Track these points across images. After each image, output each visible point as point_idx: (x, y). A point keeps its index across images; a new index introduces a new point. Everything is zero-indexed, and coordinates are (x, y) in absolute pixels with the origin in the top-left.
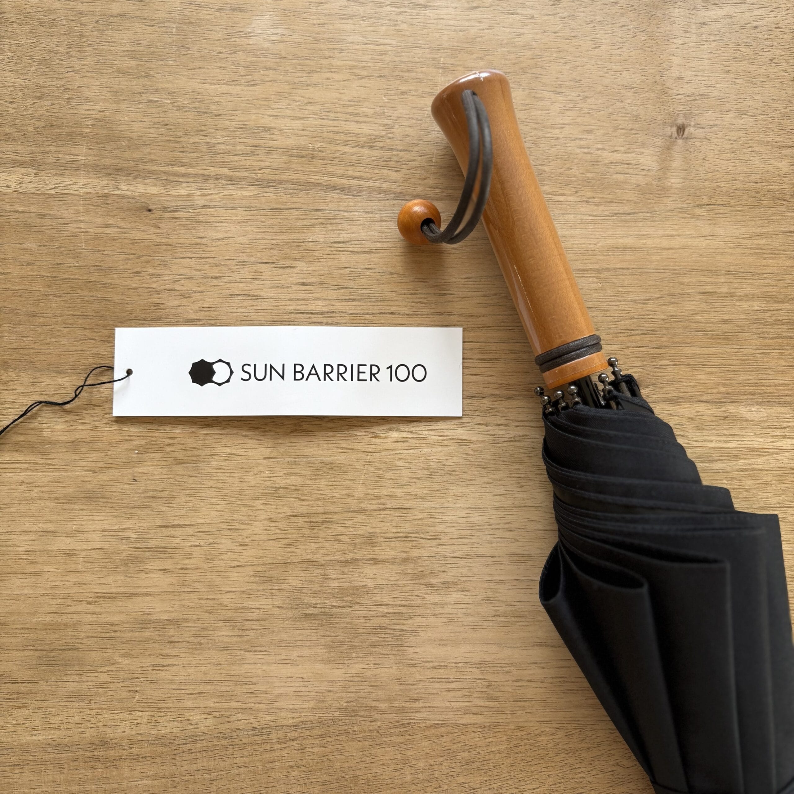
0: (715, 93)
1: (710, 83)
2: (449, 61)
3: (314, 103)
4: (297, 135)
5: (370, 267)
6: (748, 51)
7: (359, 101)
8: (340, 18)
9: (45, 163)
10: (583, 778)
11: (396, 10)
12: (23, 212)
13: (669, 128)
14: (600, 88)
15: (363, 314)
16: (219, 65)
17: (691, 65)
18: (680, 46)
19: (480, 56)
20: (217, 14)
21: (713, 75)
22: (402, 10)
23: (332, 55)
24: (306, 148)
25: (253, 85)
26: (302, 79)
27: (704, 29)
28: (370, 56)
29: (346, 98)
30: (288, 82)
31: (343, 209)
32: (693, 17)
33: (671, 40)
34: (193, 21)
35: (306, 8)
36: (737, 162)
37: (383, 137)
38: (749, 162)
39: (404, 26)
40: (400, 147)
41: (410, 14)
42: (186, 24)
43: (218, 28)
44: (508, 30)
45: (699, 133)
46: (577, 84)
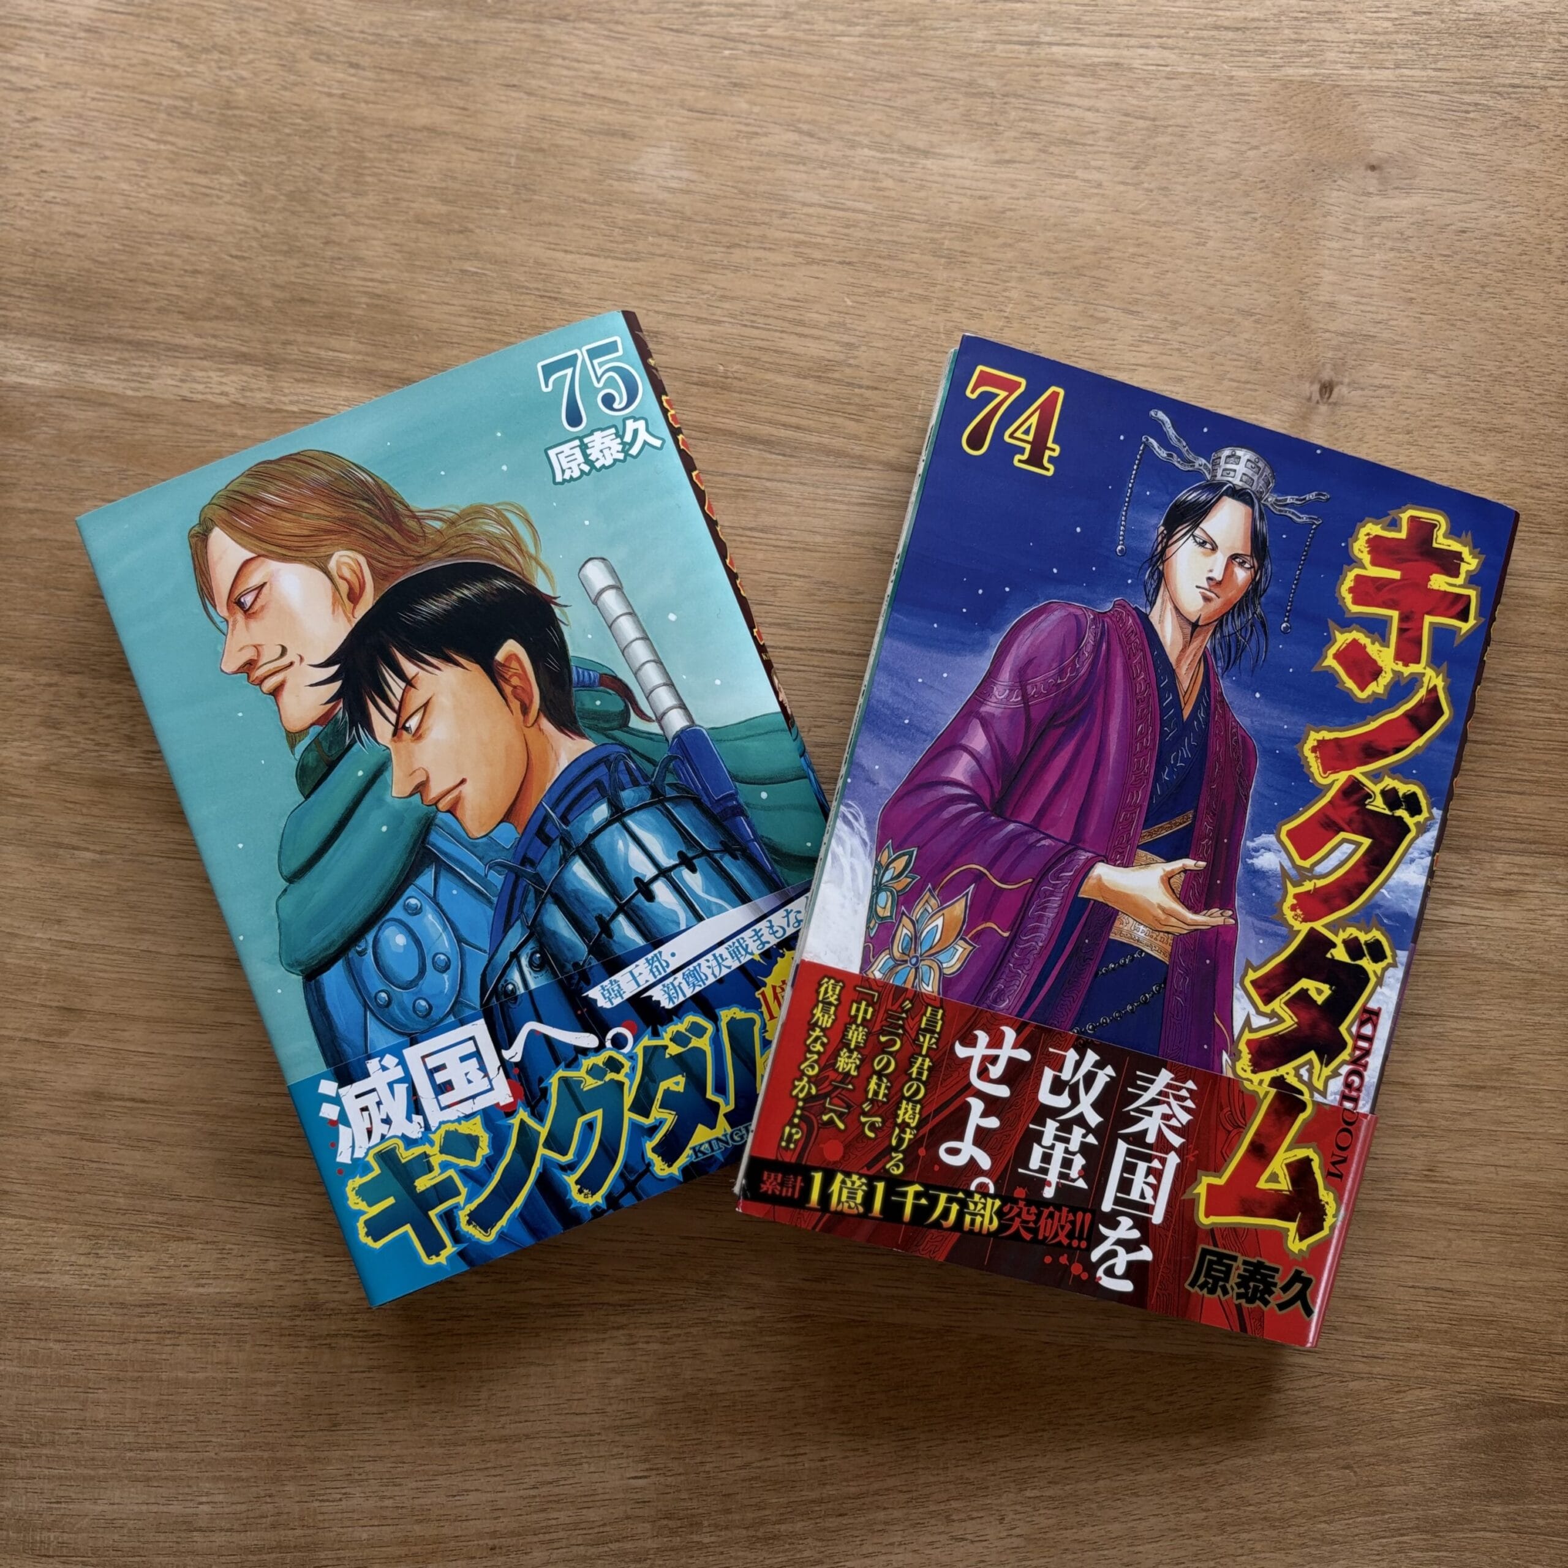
0: (1386, 335)
1: (1380, 317)
2: (958, 246)
3: (732, 298)
4: (701, 349)
5: (801, 572)
6: (1446, 269)
7: (806, 301)
8: (786, 161)
9: (285, 360)
10: (1081, 1425)
11: (878, 155)
12: (244, 437)
13: (1307, 385)
14: (1201, 310)
15: (786, 648)
16: (580, 221)
17: (1353, 285)
18: (1337, 253)
19: (1010, 241)
20: (586, 138)
21: (1386, 304)
22: (888, 156)
23: (767, 220)
24: (713, 371)
25: (635, 260)
26: (714, 257)
27: (1377, 229)
28: (829, 228)
29: (784, 295)
30: (692, 260)
31: (765, 475)
32: (1361, 206)
33: (1322, 242)
34: (545, 146)
35: (730, 139)
36: (1413, 449)
37: (840, 363)
38: (1432, 451)
39: (888, 183)
40: (865, 382)
41: (901, 164)
42: (532, 150)
43: (584, 162)
44: (1059, 202)
45: (1355, 396)
46: (1163, 301)
